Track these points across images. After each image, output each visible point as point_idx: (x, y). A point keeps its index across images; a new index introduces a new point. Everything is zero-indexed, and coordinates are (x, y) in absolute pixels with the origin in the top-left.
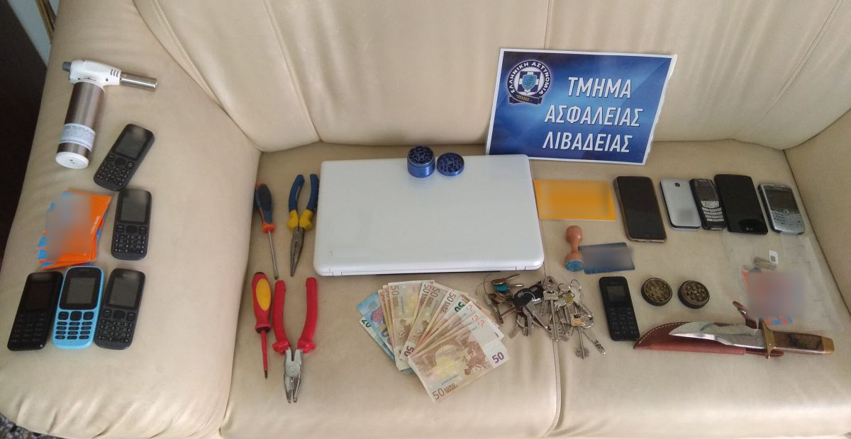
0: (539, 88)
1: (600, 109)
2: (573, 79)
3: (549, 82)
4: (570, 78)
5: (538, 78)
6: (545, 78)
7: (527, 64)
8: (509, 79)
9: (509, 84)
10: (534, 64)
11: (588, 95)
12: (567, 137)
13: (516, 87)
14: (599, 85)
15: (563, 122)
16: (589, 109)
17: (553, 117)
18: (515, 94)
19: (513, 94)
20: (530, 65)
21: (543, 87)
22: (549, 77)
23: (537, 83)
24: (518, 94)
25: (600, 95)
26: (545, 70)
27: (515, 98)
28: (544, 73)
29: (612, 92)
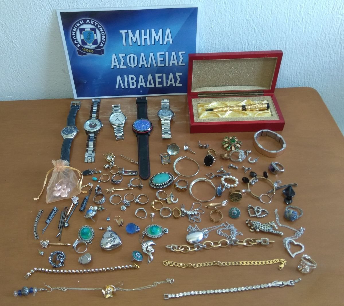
0: (99, 41)
1: (151, 55)
2: (123, 32)
3: (105, 36)
4: (121, 31)
5: (95, 33)
6: (101, 32)
7: (83, 22)
8: (72, 36)
9: (74, 40)
10: (88, 21)
11: (139, 44)
12: (132, 79)
13: (80, 42)
14: (145, 35)
15: (126, 67)
16: (142, 55)
17: (117, 64)
18: (81, 48)
19: (79, 48)
20: (85, 23)
21: (101, 41)
22: (104, 31)
23: (96, 38)
24: (84, 48)
25: (149, 43)
26: (99, 26)
27: (82, 50)
28: (99, 29)
29: (157, 40)
